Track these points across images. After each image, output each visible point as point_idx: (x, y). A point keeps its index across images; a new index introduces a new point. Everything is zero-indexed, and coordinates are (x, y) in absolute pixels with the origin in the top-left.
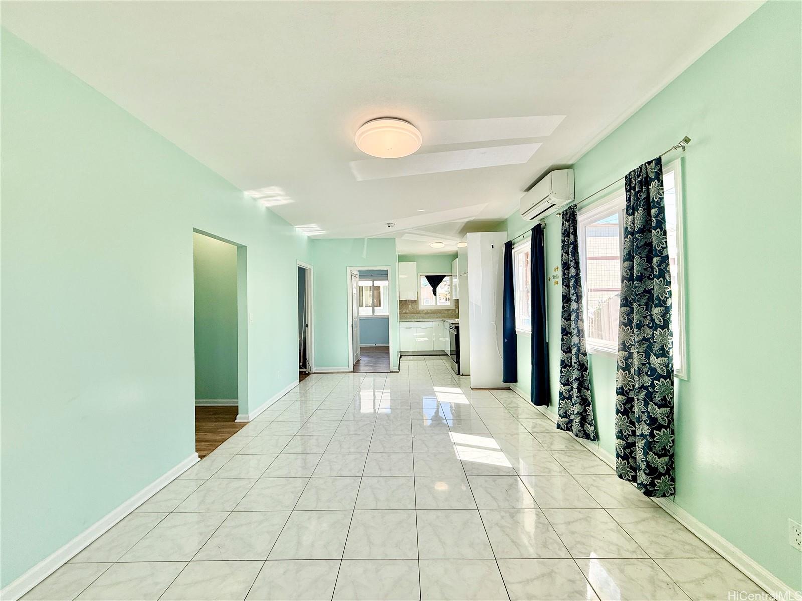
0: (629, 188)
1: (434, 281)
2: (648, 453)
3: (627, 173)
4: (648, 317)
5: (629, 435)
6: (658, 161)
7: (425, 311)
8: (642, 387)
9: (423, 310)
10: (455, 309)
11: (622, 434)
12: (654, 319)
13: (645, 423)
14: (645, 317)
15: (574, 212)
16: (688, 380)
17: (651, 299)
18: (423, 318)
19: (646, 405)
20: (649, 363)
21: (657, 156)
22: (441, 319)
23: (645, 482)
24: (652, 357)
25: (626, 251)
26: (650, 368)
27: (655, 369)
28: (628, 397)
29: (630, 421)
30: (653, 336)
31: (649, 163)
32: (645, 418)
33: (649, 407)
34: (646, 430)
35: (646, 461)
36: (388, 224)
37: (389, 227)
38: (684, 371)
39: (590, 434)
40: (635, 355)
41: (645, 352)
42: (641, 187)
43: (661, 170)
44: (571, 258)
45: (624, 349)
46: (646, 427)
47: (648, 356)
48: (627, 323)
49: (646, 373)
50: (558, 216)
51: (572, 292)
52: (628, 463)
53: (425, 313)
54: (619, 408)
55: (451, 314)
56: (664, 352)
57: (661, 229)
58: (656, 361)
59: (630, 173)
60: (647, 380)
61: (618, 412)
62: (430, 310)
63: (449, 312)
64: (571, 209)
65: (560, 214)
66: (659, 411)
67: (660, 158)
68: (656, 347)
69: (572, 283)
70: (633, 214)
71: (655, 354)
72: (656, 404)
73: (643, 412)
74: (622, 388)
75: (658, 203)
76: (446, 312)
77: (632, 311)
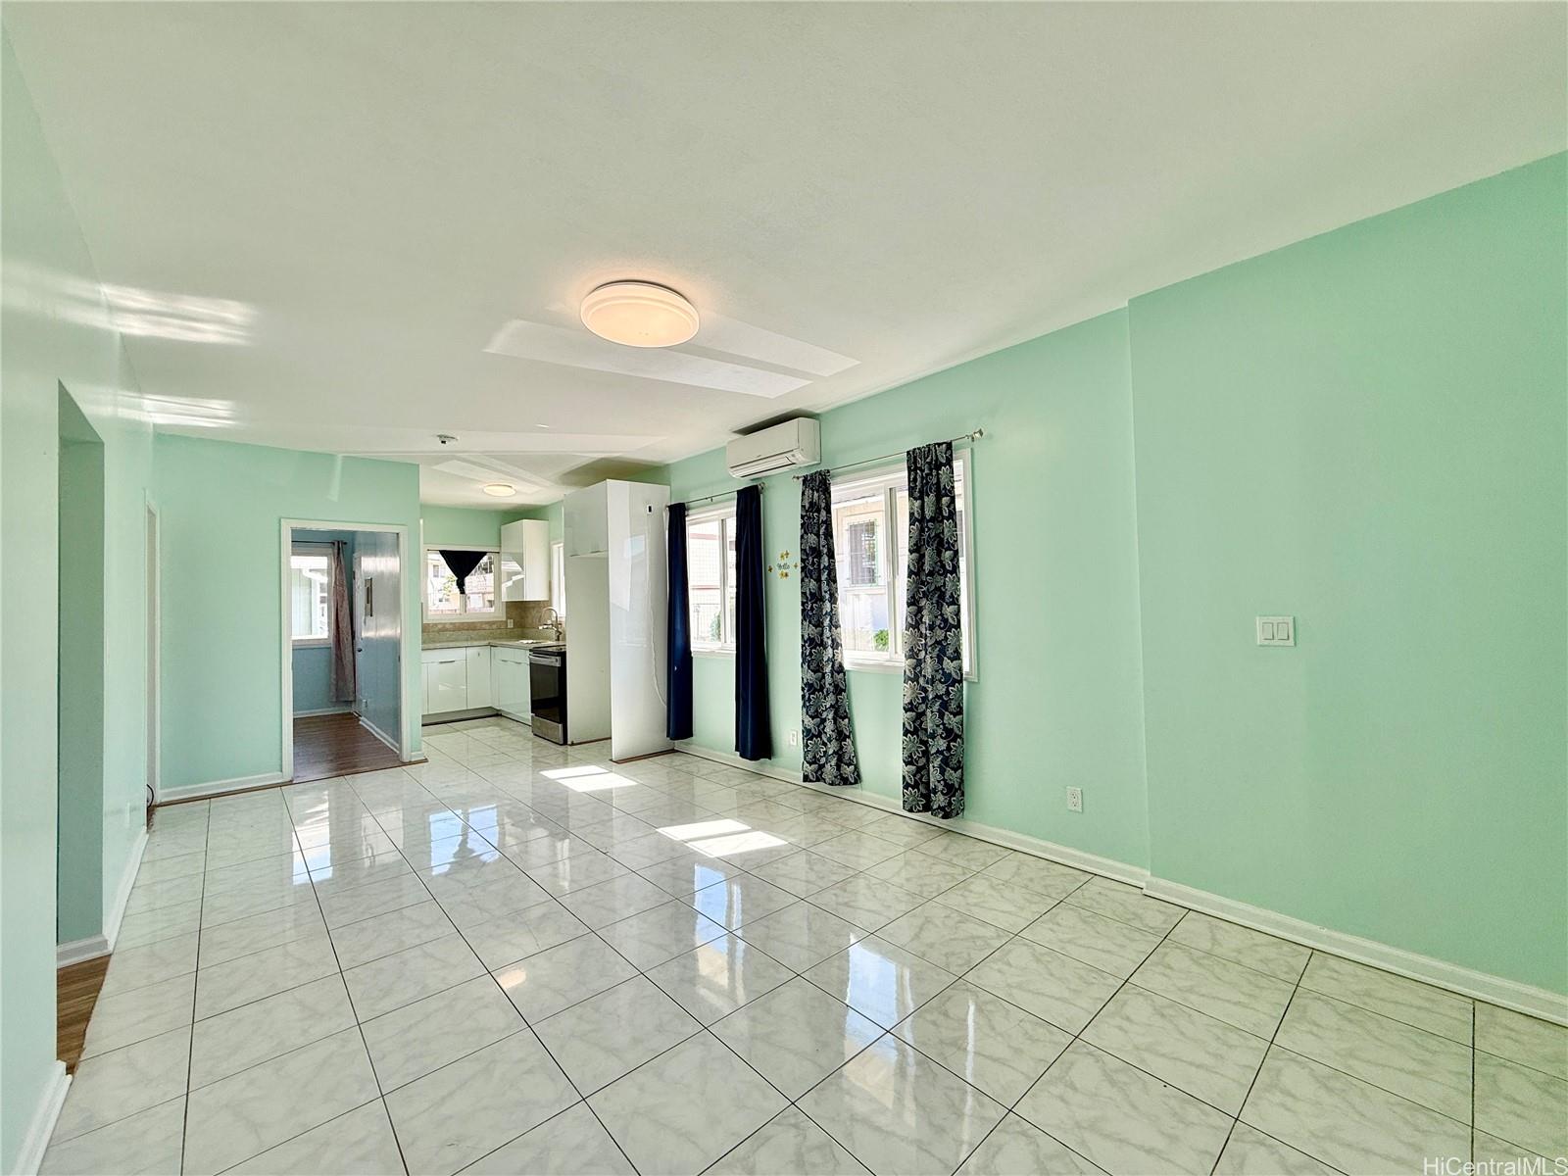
0: (913, 468)
1: (462, 563)
2: (945, 770)
3: (912, 448)
4: (939, 617)
5: (919, 757)
6: (949, 445)
7: (440, 626)
8: (937, 697)
9: (436, 625)
10: (506, 622)
11: (912, 758)
12: (947, 619)
13: (942, 737)
14: (936, 617)
15: (825, 480)
16: (978, 683)
17: (942, 596)
18: (434, 642)
19: (942, 716)
20: (943, 669)
21: (948, 440)
22: (486, 642)
23: (943, 805)
24: (946, 661)
25: (914, 541)
26: (944, 673)
27: (950, 674)
28: (917, 713)
29: (921, 740)
30: (946, 638)
31: (939, 445)
32: (940, 731)
33: (946, 718)
34: (942, 744)
35: (944, 780)
36: (440, 436)
37: (443, 442)
38: (975, 672)
39: (847, 778)
40: (928, 660)
41: (938, 656)
42: (931, 470)
43: (951, 455)
44: (823, 542)
45: (910, 657)
46: (941, 742)
47: (940, 661)
48: (915, 624)
49: (940, 681)
50: (795, 480)
51: (825, 587)
52: (919, 790)
53: (440, 631)
54: (909, 728)
55: (499, 631)
56: (957, 656)
57: (953, 520)
58: (949, 665)
59: (915, 449)
60: (941, 689)
61: (906, 733)
62: (451, 624)
63: (494, 627)
64: (820, 474)
65: (798, 478)
66: (955, 720)
67: (951, 443)
68: (950, 651)
69: (824, 576)
70: (921, 498)
71: (949, 658)
72: (951, 713)
73: (938, 726)
74: (911, 703)
75: (950, 492)
76: (487, 627)
77: (920, 610)
